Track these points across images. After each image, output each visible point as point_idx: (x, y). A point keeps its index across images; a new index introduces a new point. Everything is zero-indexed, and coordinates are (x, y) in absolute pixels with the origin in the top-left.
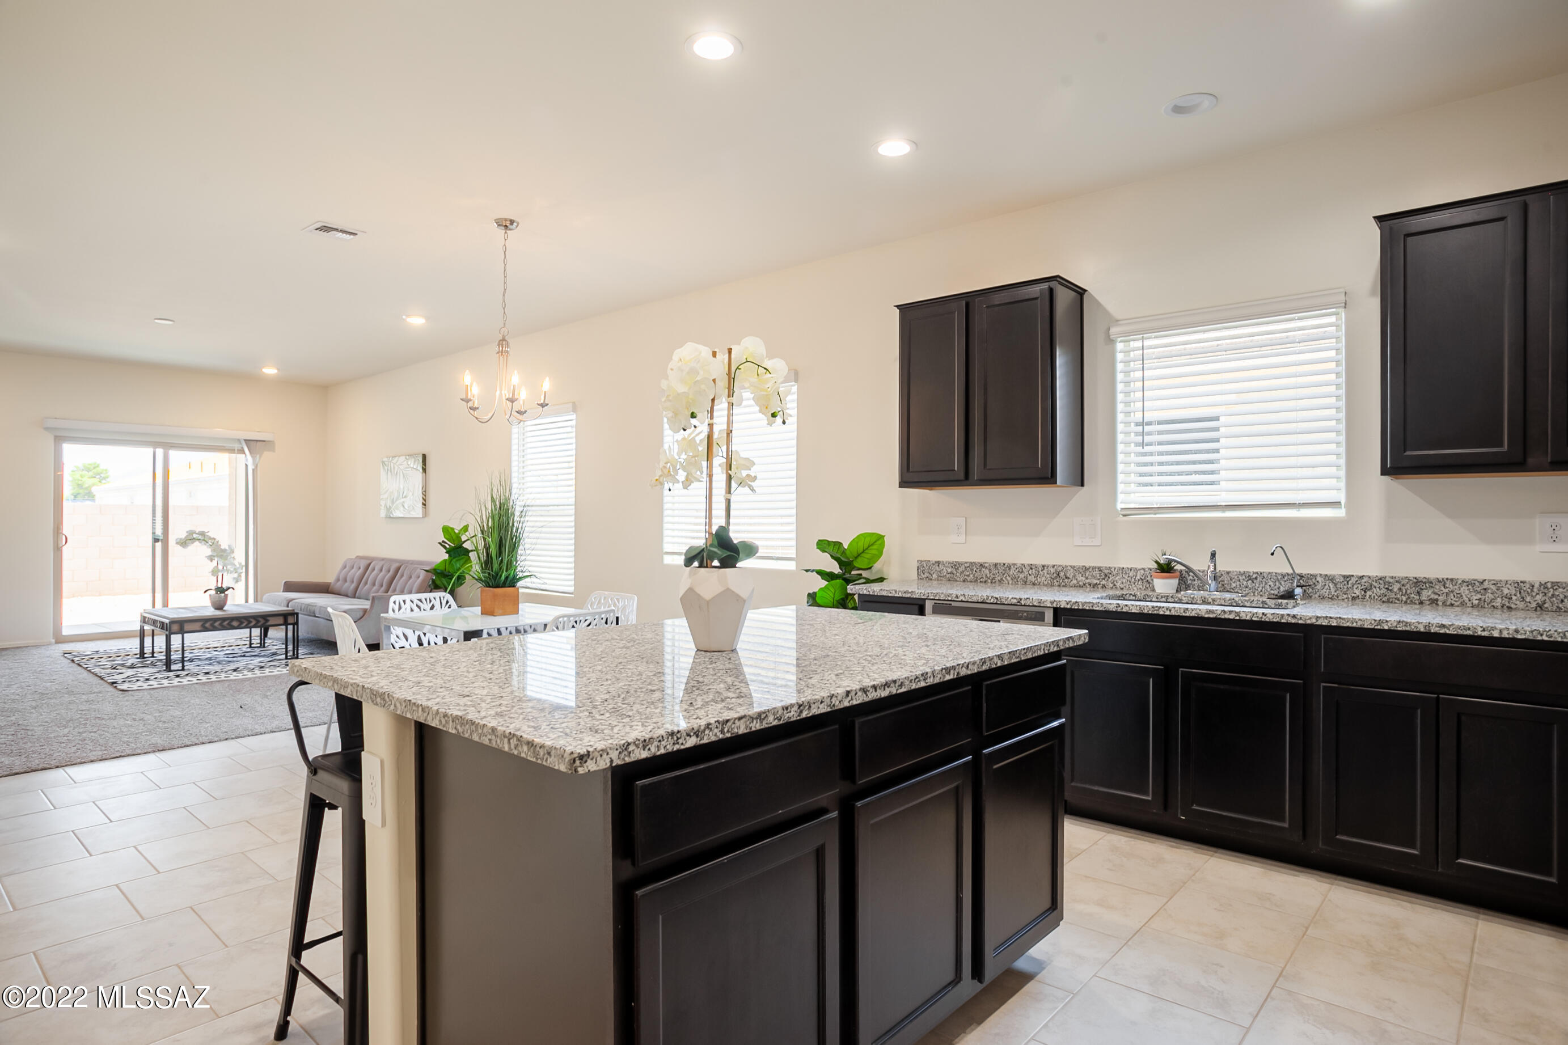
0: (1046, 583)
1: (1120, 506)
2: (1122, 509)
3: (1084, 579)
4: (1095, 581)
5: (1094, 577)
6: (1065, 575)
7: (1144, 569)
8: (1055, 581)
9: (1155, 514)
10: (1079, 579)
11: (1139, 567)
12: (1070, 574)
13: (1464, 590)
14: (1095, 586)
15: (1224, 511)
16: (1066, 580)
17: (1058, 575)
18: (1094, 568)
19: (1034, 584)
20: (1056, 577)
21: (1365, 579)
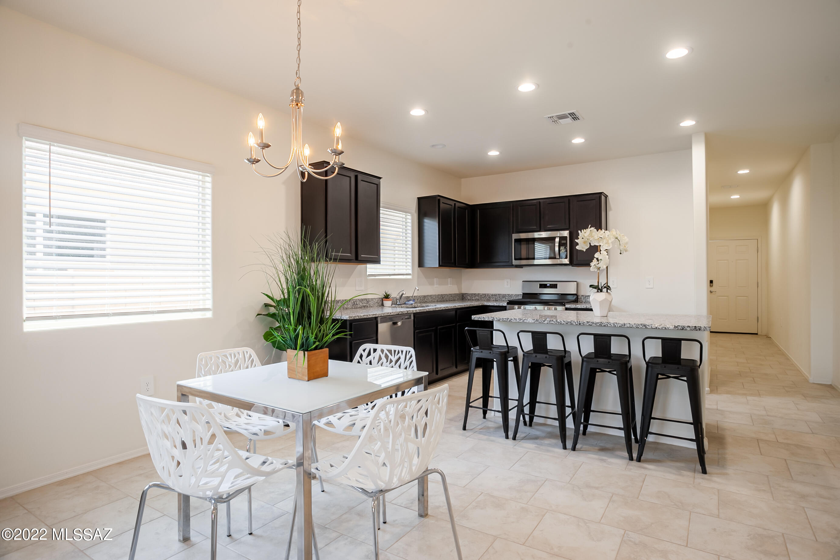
0: (350, 307)
1: (368, 274)
2: (368, 275)
3: (362, 304)
4: (365, 305)
5: (365, 303)
6: (356, 303)
7: (377, 298)
8: (353, 306)
9: (375, 277)
10: (360, 304)
11: (376, 298)
12: (358, 303)
13: (430, 298)
14: (364, 306)
15: (390, 276)
16: (357, 305)
17: (354, 303)
18: (365, 299)
19: (346, 309)
20: (353, 305)
21: (417, 297)
